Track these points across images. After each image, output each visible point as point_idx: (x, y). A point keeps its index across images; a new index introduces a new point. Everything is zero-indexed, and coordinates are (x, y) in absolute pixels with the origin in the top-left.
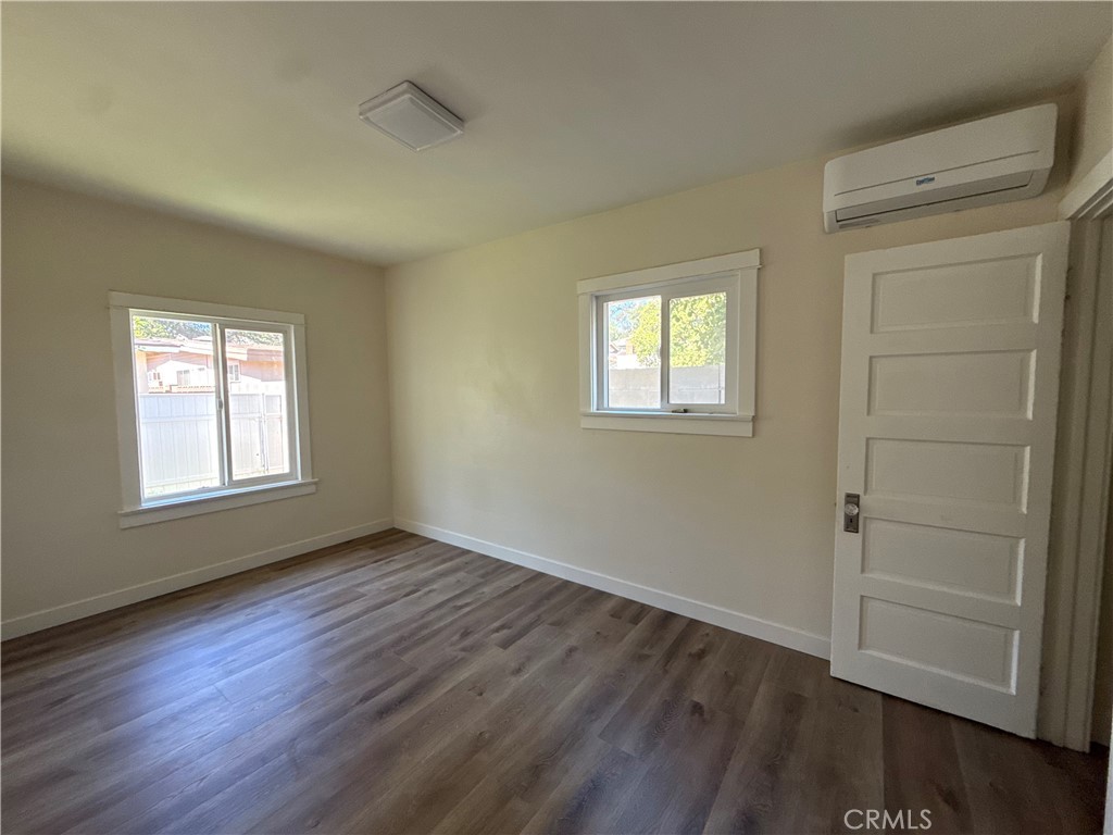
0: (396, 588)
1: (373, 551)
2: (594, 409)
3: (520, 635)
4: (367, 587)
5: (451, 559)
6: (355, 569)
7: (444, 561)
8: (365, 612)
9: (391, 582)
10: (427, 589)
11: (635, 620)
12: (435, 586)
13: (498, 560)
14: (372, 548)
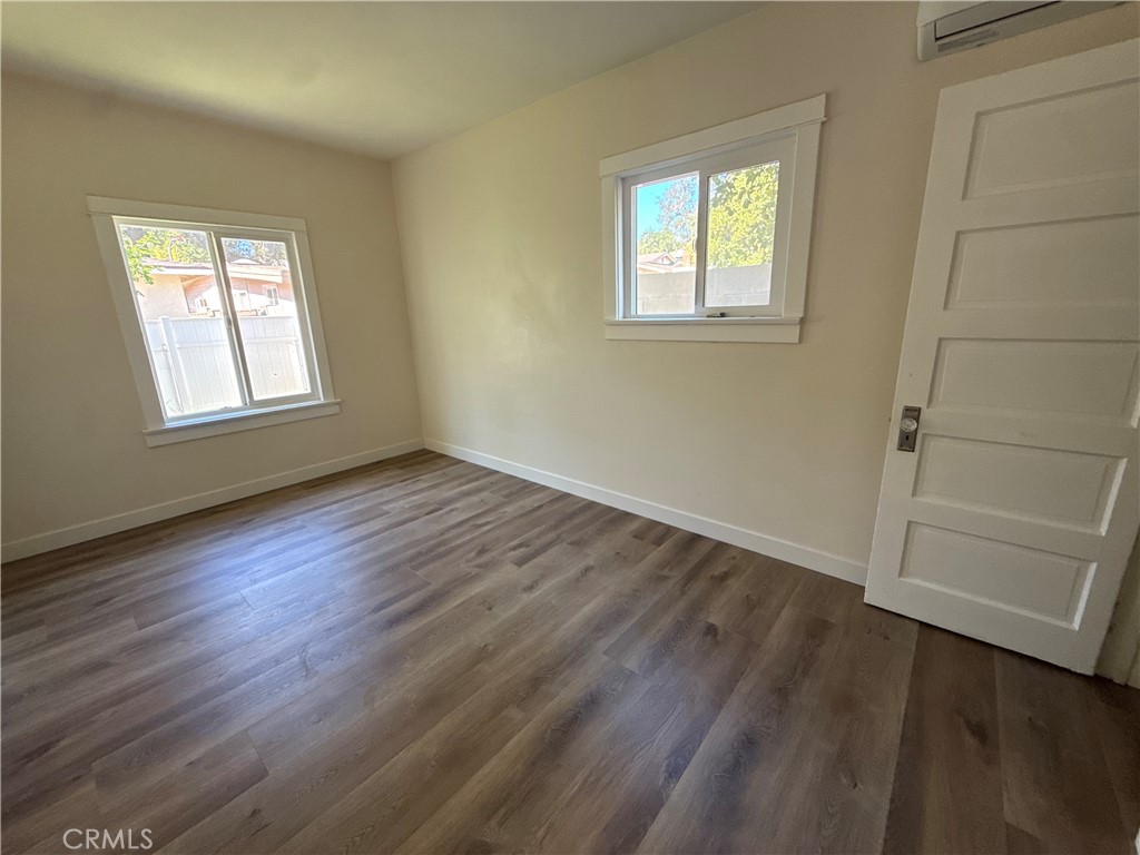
0: (421, 506)
1: (401, 471)
2: (619, 317)
3: (536, 554)
4: (391, 506)
5: (477, 479)
6: (381, 487)
7: (470, 481)
8: (386, 529)
9: (414, 501)
10: (450, 508)
11: (659, 542)
12: (458, 505)
13: (525, 481)
14: (401, 468)
